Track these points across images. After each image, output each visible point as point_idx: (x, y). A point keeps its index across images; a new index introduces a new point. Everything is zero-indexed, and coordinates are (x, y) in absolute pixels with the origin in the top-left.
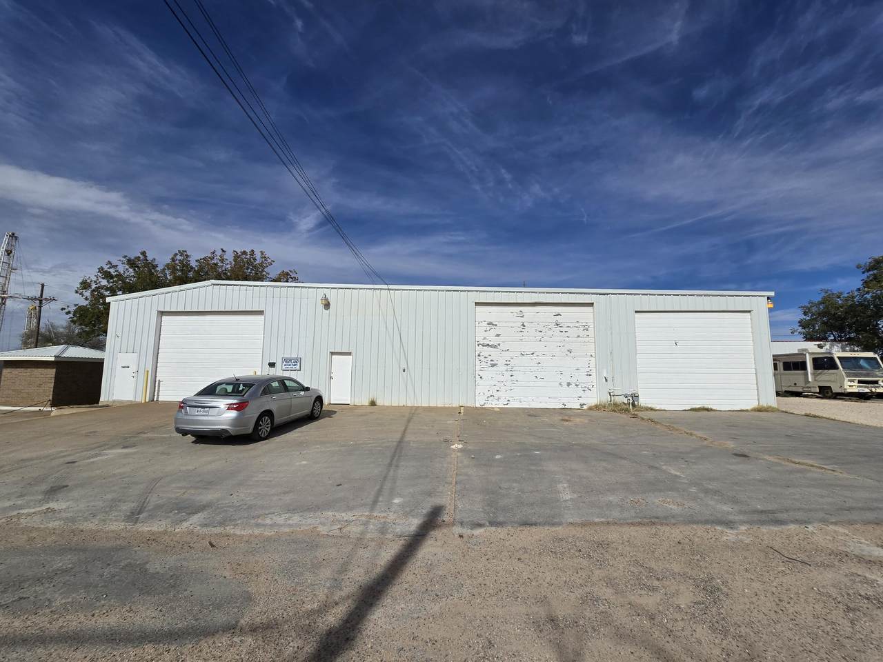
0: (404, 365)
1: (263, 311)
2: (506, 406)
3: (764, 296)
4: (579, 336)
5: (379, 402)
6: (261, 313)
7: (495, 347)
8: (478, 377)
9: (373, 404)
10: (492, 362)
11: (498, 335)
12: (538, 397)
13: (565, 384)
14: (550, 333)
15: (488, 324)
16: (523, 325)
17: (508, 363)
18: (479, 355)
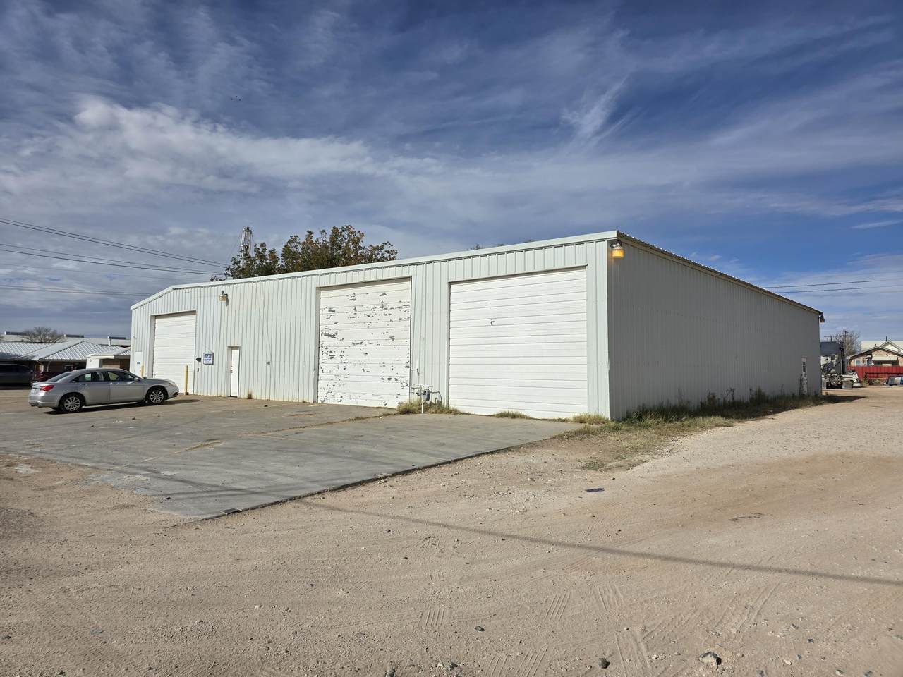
0: (269, 360)
1: (195, 311)
2: (340, 403)
3: (603, 240)
4: (400, 319)
5: (254, 396)
6: (193, 312)
7: (333, 336)
8: (320, 370)
9: (250, 397)
10: (331, 354)
11: (336, 323)
12: (364, 394)
13: (386, 378)
14: (376, 317)
15: (330, 311)
16: (355, 310)
17: (342, 354)
18: (322, 346)
